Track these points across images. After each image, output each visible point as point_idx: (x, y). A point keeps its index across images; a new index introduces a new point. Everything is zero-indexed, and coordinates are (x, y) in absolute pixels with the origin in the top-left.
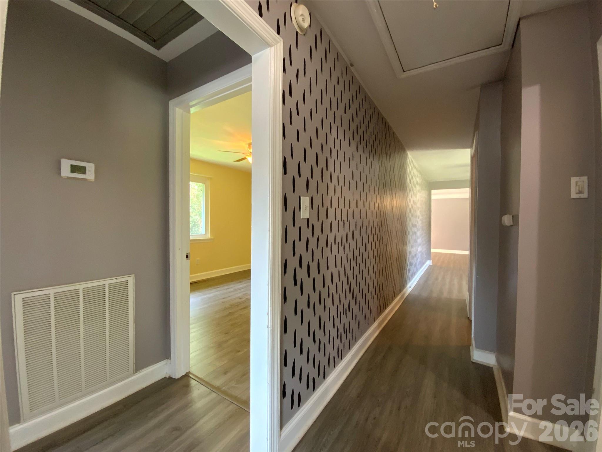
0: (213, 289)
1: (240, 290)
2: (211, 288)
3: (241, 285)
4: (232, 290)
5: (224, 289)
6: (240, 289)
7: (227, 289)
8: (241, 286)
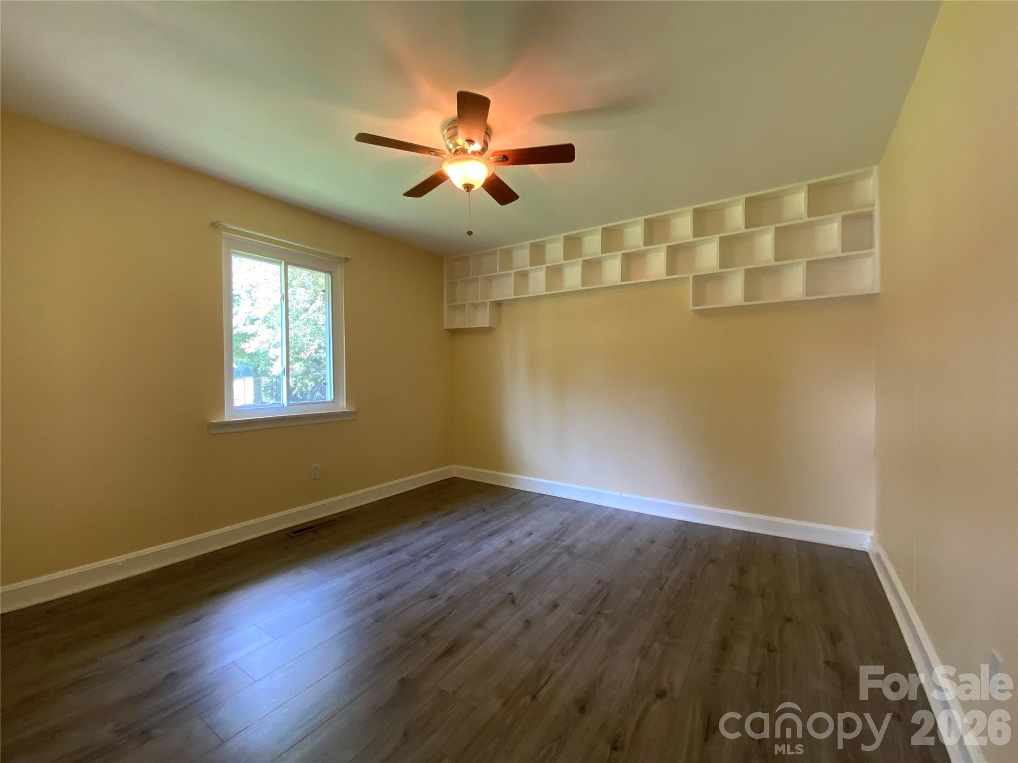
0: (352, 553)
1: (426, 556)
2: (349, 550)
3: (428, 534)
4: (404, 556)
5: (382, 556)
6: (425, 553)
7: (391, 552)
8: (429, 540)
